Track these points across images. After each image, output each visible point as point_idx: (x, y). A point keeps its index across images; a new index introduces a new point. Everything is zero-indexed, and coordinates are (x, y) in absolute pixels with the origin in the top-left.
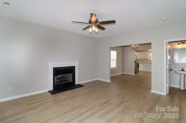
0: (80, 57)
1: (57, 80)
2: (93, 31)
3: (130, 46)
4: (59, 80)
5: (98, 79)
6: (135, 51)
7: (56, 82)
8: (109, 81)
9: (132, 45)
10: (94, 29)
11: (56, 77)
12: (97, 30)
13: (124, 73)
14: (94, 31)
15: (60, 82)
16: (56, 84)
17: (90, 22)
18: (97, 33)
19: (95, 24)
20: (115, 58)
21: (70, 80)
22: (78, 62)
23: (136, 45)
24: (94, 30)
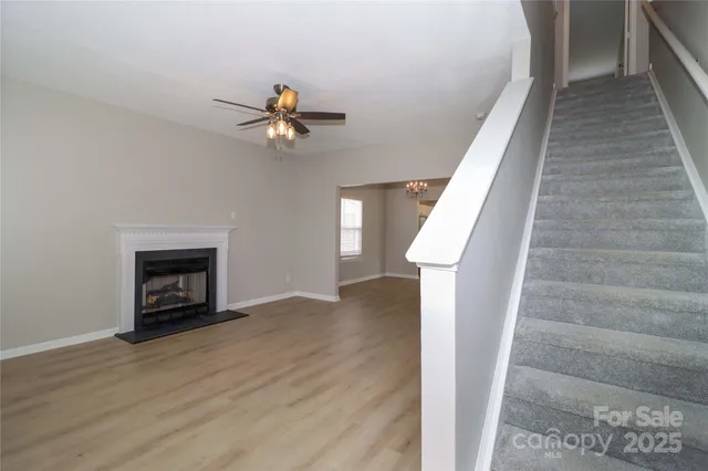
0: (233, 216)
1: (147, 296)
2: (279, 135)
3: (401, 185)
4: (155, 298)
5: (297, 294)
6: (421, 203)
7: (144, 304)
8: (333, 298)
9: (408, 182)
10: (284, 129)
11: (144, 286)
12: (291, 133)
13: (388, 274)
14: (282, 138)
15: (158, 303)
16: (144, 312)
17: (271, 108)
18: (290, 144)
19: (285, 115)
20: (359, 223)
21: (198, 296)
22: (227, 235)
23: (419, 181)
24: (282, 133)
